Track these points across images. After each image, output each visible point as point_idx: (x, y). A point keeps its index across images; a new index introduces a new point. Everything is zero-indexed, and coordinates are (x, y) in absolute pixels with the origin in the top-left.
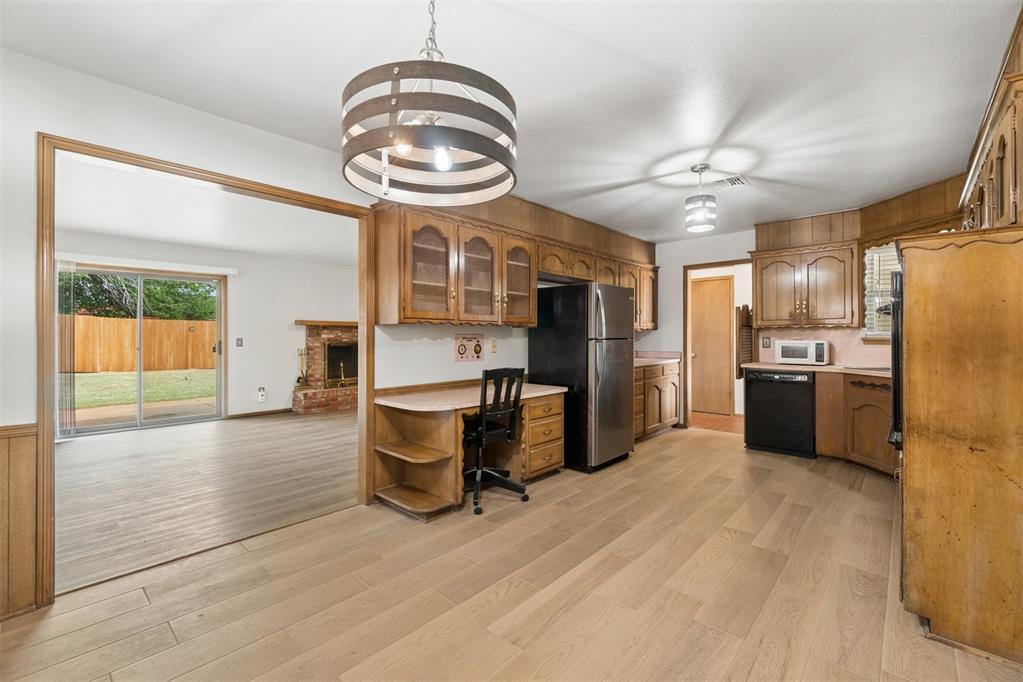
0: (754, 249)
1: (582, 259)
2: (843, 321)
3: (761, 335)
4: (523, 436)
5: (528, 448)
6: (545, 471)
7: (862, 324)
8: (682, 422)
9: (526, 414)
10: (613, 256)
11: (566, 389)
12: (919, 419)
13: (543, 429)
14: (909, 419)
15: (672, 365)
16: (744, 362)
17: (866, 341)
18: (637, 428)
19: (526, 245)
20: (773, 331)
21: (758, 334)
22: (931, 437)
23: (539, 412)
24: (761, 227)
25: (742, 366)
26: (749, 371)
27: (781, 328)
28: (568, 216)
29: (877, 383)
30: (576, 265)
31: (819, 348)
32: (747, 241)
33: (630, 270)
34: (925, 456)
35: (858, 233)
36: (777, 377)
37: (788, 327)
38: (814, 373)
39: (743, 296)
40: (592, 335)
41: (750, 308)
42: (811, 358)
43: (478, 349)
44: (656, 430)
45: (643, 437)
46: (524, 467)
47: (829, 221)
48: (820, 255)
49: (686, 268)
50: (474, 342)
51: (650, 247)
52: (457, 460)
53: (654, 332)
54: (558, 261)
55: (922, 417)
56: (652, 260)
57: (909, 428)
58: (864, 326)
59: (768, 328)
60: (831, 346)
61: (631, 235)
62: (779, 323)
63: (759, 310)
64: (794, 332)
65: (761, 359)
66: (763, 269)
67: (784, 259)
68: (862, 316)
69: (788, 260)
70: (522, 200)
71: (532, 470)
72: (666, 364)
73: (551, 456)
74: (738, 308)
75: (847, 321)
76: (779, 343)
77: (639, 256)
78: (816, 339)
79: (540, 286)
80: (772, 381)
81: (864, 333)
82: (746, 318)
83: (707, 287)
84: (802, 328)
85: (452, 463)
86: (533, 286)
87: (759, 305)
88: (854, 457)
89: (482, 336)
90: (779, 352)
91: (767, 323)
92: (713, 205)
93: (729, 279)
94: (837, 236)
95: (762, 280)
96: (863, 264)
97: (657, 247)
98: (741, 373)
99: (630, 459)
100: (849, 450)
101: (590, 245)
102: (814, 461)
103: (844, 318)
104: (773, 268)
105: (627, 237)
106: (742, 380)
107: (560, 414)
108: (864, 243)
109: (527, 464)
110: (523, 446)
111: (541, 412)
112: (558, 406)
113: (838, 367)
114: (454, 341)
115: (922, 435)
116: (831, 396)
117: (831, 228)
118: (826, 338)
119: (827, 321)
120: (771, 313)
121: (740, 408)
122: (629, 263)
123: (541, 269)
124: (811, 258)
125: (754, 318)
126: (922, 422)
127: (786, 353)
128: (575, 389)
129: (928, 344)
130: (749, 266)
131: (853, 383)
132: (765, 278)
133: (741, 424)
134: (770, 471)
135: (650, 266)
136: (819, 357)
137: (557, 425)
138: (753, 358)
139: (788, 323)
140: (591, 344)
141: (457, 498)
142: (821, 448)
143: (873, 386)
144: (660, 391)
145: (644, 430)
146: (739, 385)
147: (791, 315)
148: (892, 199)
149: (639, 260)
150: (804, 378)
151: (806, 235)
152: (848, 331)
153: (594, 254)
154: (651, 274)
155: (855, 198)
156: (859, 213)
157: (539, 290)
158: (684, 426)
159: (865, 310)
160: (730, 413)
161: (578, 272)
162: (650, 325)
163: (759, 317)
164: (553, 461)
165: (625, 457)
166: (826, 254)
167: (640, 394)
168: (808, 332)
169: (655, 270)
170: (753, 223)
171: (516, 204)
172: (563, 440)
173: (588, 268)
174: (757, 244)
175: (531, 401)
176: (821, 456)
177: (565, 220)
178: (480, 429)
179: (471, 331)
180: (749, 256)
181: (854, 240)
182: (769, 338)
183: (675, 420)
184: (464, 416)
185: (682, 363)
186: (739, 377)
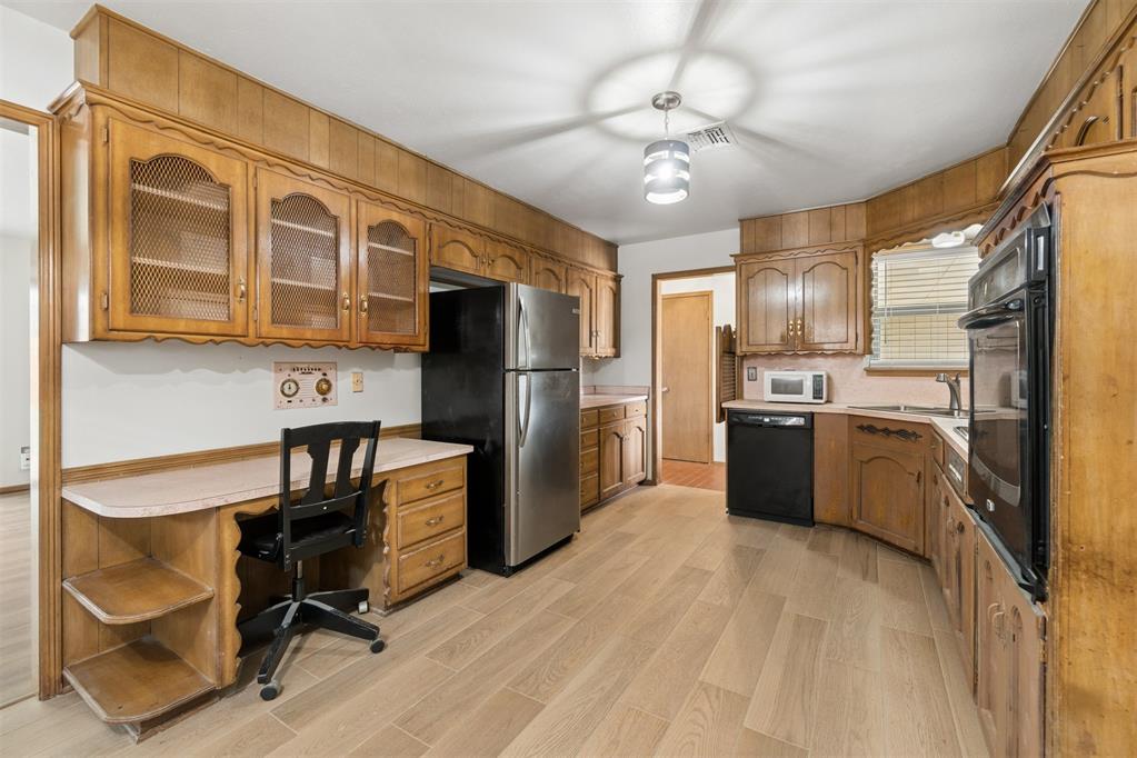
0: (738, 252)
1: (508, 252)
2: (845, 346)
3: (746, 364)
4: (386, 533)
5: (395, 553)
6: (431, 582)
7: (868, 351)
8: (650, 477)
9: (391, 496)
10: (557, 254)
11: (470, 449)
12: (1091, 543)
13: (424, 518)
14: (1068, 541)
15: (637, 404)
16: (726, 400)
17: (870, 372)
18: (585, 494)
19: (407, 221)
20: (760, 360)
21: (742, 364)
22: (1116, 581)
23: (418, 490)
24: (746, 223)
25: (724, 405)
26: (733, 412)
27: (770, 355)
28: (486, 187)
29: (892, 428)
30: (499, 262)
31: (817, 380)
32: (729, 242)
33: (583, 277)
34: (1104, 621)
35: (863, 232)
36: (767, 420)
37: (778, 354)
38: (812, 414)
39: (725, 313)
40: (511, 365)
41: (733, 330)
42: (808, 395)
43: (325, 387)
44: (617, 491)
45: (597, 504)
46: (387, 584)
47: (828, 215)
48: (818, 260)
49: (656, 278)
50: (318, 376)
51: (611, 249)
52: (220, 605)
53: (615, 361)
54: (467, 252)
55: (1098, 538)
56: (613, 266)
57: (1067, 560)
58: (871, 353)
59: (755, 355)
60: (829, 378)
61: (583, 229)
62: (768, 348)
63: (744, 332)
64: (785, 360)
65: (746, 396)
66: (749, 278)
67: (775, 265)
68: (869, 339)
69: (779, 266)
70: (400, 148)
71: (404, 587)
72: (629, 403)
73: (442, 558)
74: (718, 328)
75: (850, 346)
76: (768, 375)
77: (595, 259)
78: (811, 369)
79: (433, 289)
80: (761, 425)
81: (867, 361)
82: (728, 343)
83: (681, 306)
84: (796, 355)
85: (212, 609)
86: (421, 288)
87: (744, 326)
88: (861, 525)
89: (334, 365)
90: (768, 386)
91: (754, 349)
92: (686, 158)
93: (707, 296)
94: (839, 235)
95: (748, 292)
96: (870, 271)
97: (619, 249)
98: (722, 414)
99: (574, 542)
100: (855, 516)
101: (521, 235)
102: (812, 530)
103: (847, 342)
104: (761, 276)
105: (578, 230)
106: (724, 424)
107: (461, 487)
108: (871, 245)
109: (394, 576)
110: (386, 550)
111: (423, 489)
112: (457, 477)
113: (838, 407)
114: (273, 374)
115: (1096, 576)
116: (833, 443)
117: (831, 225)
118: (823, 366)
119: (826, 347)
120: (758, 336)
121: (720, 453)
122: (583, 267)
123: (434, 262)
124: (808, 264)
125: (738, 342)
126: (1097, 549)
127: (777, 387)
128: (487, 447)
129: (1111, 381)
130: (732, 276)
131: (861, 428)
132: (751, 289)
133: (721, 477)
134: (760, 552)
135: (611, 274)
136: (817, 394)
137: (454, 508)
138: (736, 394)
139: (779, 348)
140: (510, 377)
141: (221, 677)
142: (820, 514)
143: (887, 432)
144: (621, 439)
145: (599, 493)
146: (720, 431)
147: (783, 338)
148: (905, 187)
149: (596, 264)
150: (801, 421)
151: (800, 235)
152: (849, 359)
153: (528, 248)
154: (611, 284)
155: (860, 186)
156: (864, 208)
157: (433, 296)
158: (653, 483)
159: (871, 331)
160: (707, 461)
161: (500, 271)
162: (610, 351)
163: (744, 340)
164: (447, 563)
165: (567, 541)
166: (824, 259)
167: (591, 446)
168: (802, 360)
169: (617, 279)
170: (737, 217)
171: (390, 153)
172: (465, 528)
173: (519, 268)
174: (742, 245)
175: (402, 474)
176: (821, 523)
177: (481, 193)
178: (280, 536)
179: (306, 357)
180: (731, 262)
181: (859, 241)
182: (755, 368)
183: (640, 476)
184: (238, 516)
185: (650, 401)
186: (719, 421)
